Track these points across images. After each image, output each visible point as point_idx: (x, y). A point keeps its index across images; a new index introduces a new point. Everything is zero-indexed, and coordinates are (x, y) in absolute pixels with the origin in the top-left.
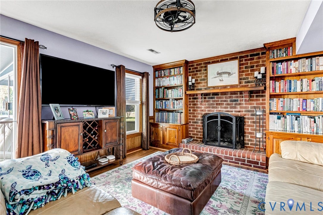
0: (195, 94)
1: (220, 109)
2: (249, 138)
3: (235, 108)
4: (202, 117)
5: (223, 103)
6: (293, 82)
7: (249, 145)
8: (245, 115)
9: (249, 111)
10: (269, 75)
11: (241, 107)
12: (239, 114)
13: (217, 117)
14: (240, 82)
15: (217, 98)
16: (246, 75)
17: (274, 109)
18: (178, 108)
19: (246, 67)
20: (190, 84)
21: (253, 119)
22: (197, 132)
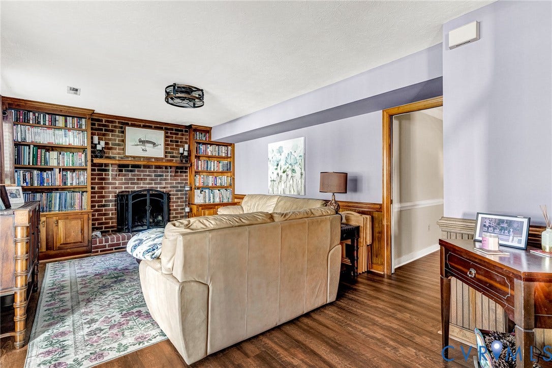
0: (103, 164)
1: (142, 185)
2: (174, 215)
3: (160, 183)
4: (117, 196)
5: (147, 178)
6: (209, 162)
8: (170, 191)
9: (174, 187)
10: (194, 153)
11: (166, 183)
12: (164, 190)
13: (145, 195)
14: (166, 156)
15: (138, 171)
16: (171, 149)
17: (197, 185)
18: (74, 184)
19: (171, 141)
20: (99, 147)
21: (177, 195)
22: (106, 219)
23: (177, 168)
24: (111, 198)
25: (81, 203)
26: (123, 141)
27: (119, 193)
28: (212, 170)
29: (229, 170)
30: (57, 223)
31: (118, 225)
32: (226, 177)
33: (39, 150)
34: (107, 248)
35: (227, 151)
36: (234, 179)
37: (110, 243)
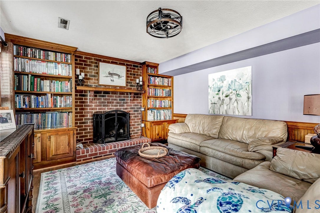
0: (83, 90)
1: (110, 107)
2: (133, 129)
3: (123, 106)
4: (93, 115)
5: (114, 102)
6: (157, 90)
7: (133, 135)
8: (130, 111)
9: (132, 108)
10: (146, 84)
11: (127, 106)
12: (126, 111)
13: (114, 115)
14: (127, 85)
15: (108, 96)
16: (131, 80)
17: (149, 107)
18: (62, 106)
19: (131, 74)
20: (80, 77)
21: (135, 114)
22: (85, 133)
23: (135, 94)
24: (89, 117)
25: (68, 121)
26: (98, 73)
27: (94, 113)
28: (159, 95)
29: (170, 95)
30: (50, 138)
31: (94, 138)
32: (167, 101)
33: (36, 79)
34: (88, 157)
35: (168, 81)
36: (173, 102)
37: (90, 153)
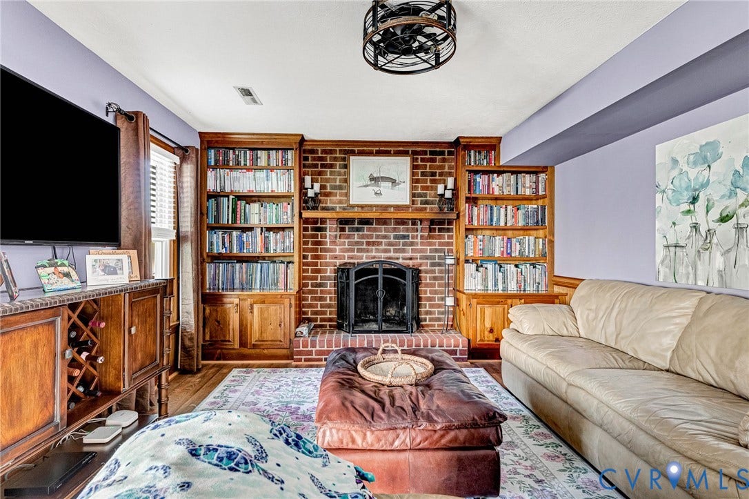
0: (318, 218)
1: (374, 254)
2: (428, 309)
3: (403, 251)
4: (337, 271)
5: (382, 242)
6: (495, 209)
7: (427, 323)
8: (421, 265)
9: (427, 258)
10: (464, 193)
11: (413, 251)
12: (411, 263)
13: (375, 271)
14: (413, 201)
15: (369, 230)
16: (423, 188)
17: (470, 254)
18: (278, 250)
19: (423, 174)
20: (311, 193)
21: (433, 272)
22: (322, 306)
23: (432, 222)
24: (328, 274)
25: (288, 279)
26: (346, 181)
27: (340, 265)
28: (502, 224)
29: (541, 222)
30: (252, 308)
31: (338, 318)
32: (532, 238)
33: (239, 203)
34: (314, 356)
35: (537, 183)
36: (552, 242)
37: (318, 348)
